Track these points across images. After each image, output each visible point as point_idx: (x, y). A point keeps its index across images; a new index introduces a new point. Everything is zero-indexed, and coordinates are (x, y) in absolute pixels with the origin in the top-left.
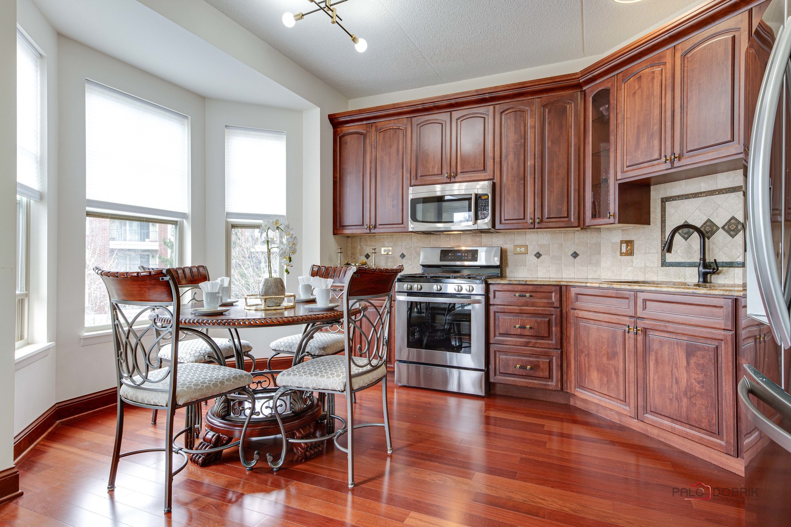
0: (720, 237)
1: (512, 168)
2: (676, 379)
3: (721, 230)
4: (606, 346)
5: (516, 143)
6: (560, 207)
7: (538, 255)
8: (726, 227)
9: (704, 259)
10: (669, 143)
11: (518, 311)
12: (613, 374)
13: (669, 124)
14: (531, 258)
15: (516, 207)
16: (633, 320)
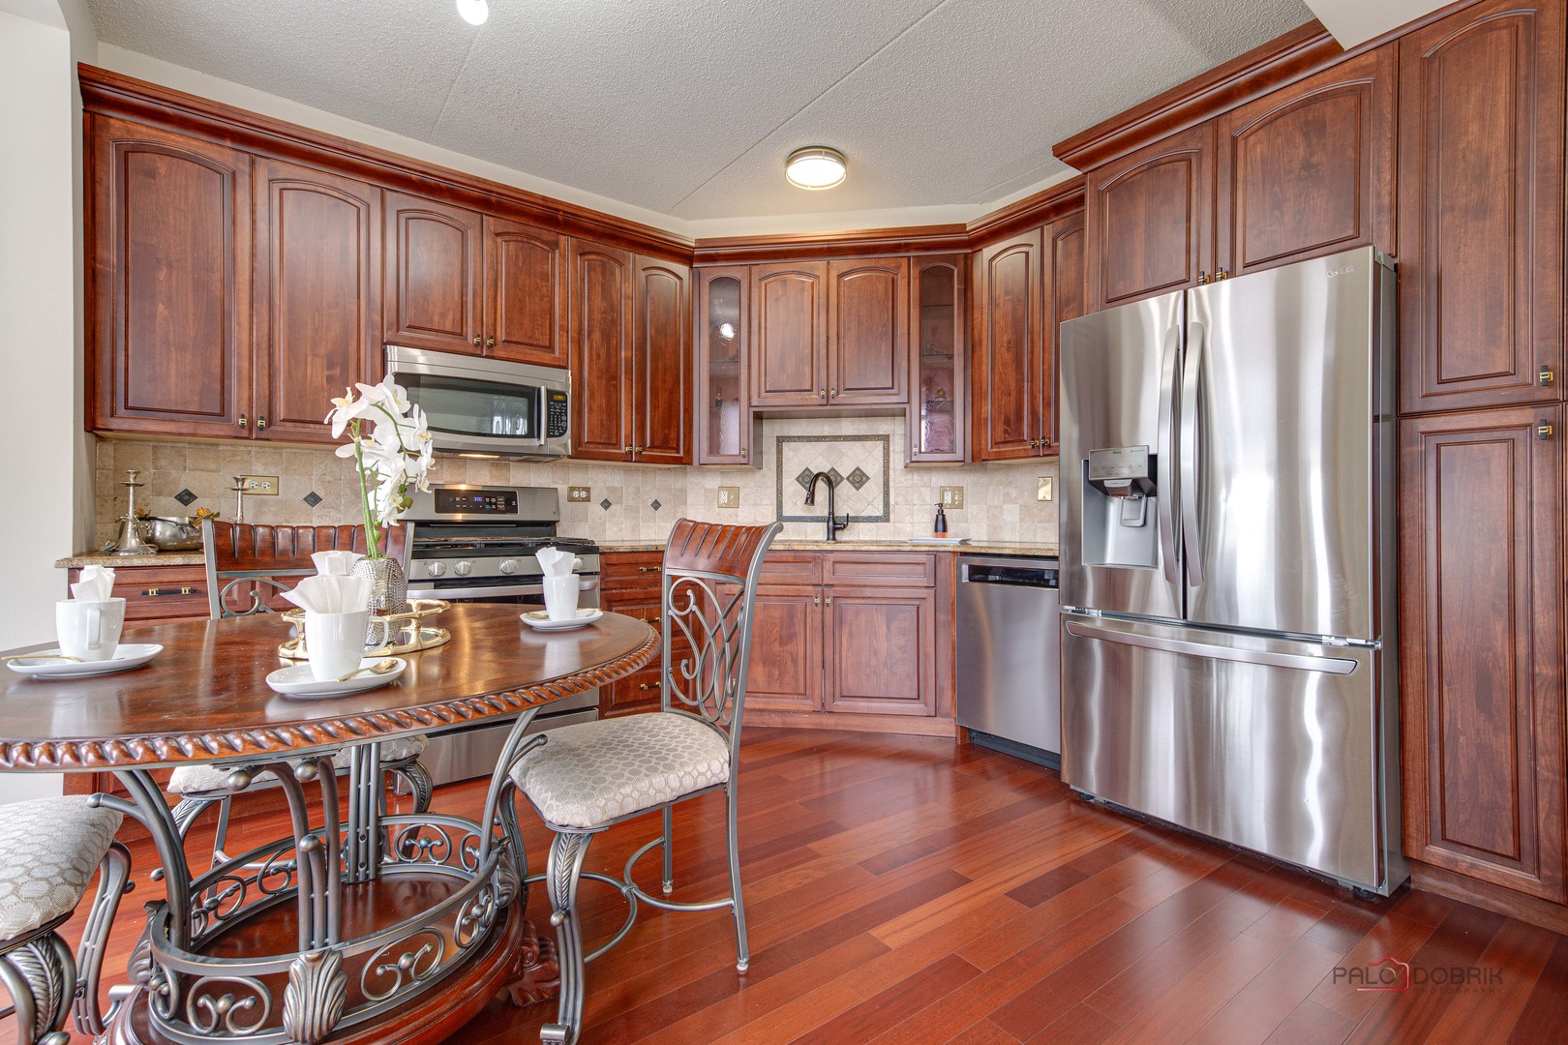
0: (844, 489)
1: (598, 356)
2: (875, 650)
3: (845, 481)
4: (777, 629)
5: (604, 316)
6: (667, 431)
7: (606, 504)
8: (851, 478)
9: (832, 513)
10: (823, 374)
11: (642, 596)
12: (789, 663)
13: (823, 351)
14: (595, 508)
15: (604, 422)
16: (819, 589)
